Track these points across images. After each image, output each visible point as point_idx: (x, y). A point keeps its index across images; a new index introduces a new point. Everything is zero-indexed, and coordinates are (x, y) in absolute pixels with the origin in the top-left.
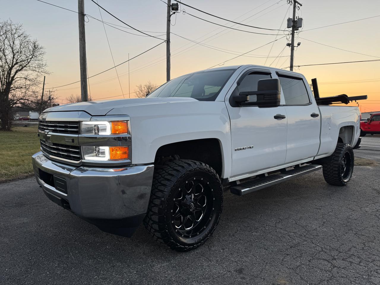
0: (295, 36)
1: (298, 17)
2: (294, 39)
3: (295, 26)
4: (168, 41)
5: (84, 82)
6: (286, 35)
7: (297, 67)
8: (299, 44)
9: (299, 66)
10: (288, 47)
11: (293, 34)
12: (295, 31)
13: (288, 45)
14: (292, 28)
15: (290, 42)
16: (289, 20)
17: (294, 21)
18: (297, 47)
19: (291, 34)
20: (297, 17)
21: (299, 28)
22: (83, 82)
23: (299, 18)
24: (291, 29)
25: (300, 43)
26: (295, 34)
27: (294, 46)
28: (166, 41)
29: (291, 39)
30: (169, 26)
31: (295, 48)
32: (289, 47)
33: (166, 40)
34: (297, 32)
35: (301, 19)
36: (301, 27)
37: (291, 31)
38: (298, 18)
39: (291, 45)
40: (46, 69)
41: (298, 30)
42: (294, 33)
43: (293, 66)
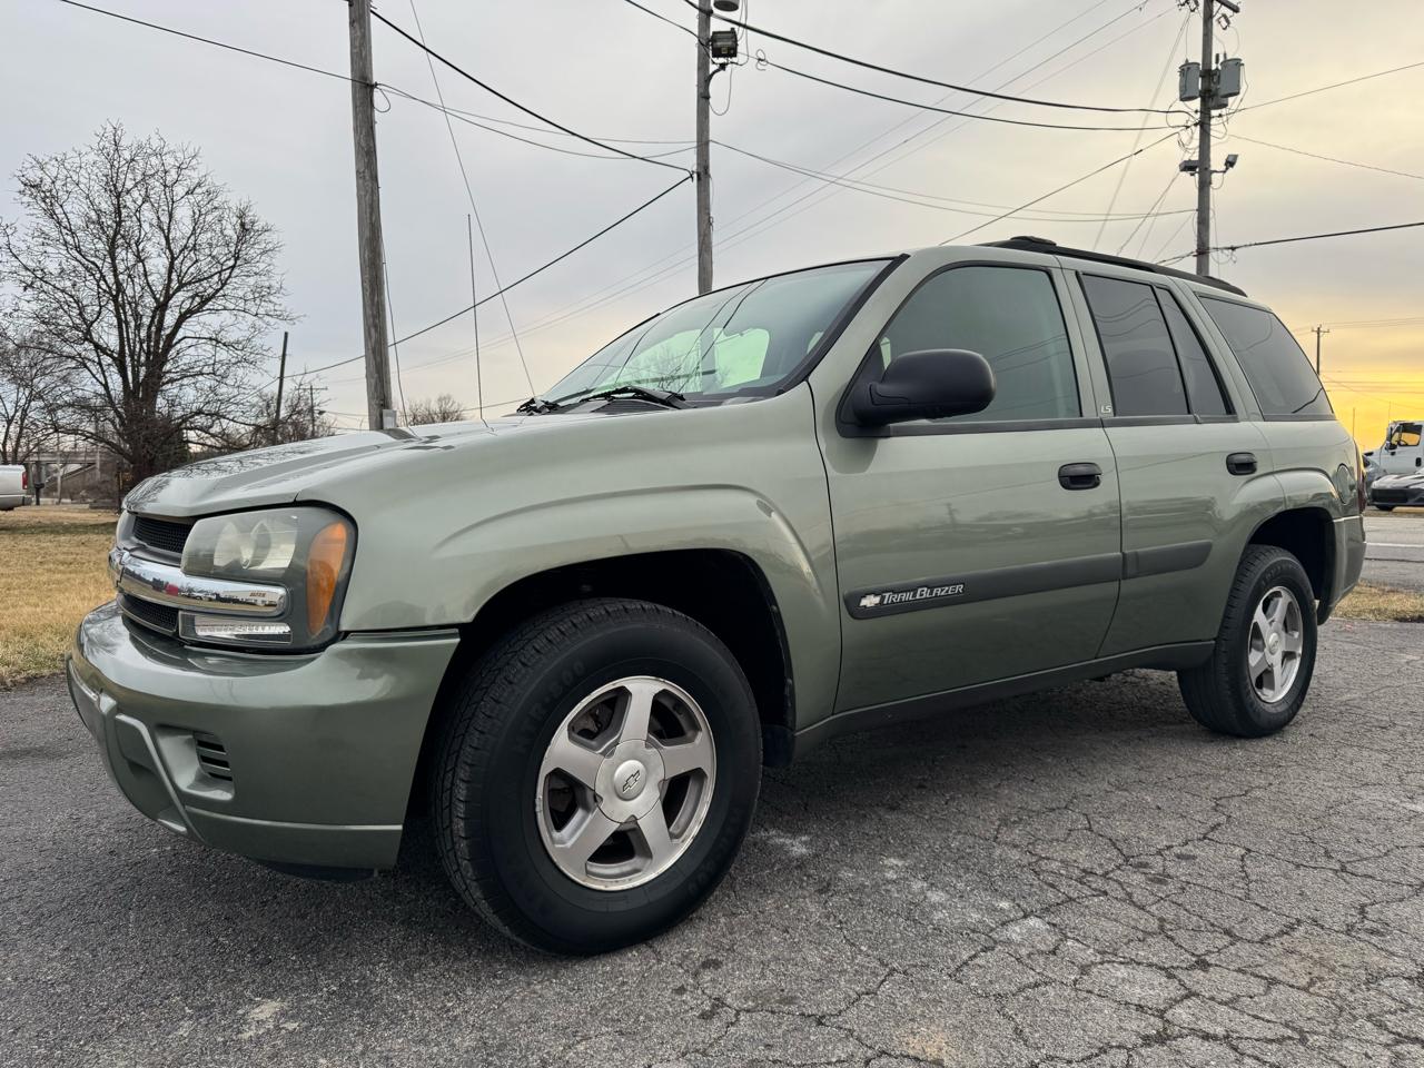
0: (1212, 133)
1: (1225, 55)
2: (1212, 144)
3: (1210, 91)
4: (703, 175)
5: (376, 331)
6: (1178, 130)
7: (1226, 251)
8: (1230, 160)
9: (1233, 249)
10: (1186, 175)
11: (1204, 125)
12: (1214, 113)
13: (1188, 167)
14: (1199, 99)
15: (1196, 157)
16: (1186, 69)
17: (1207, 74)
18: (1224, 172)
19: (1196, 125)
20: (1217, 56)
21: (1231, 100)
22: (373, 330)
23: (1226, 61)
24: (1196, 104)
25: (1236, 157)
26: (1213, 121)
27: (1212, 168)
28: (695, 176)
29: (1196, 143)
30: (707, 117)
31: (1214, 177)
32: (1192, 175)
33: (695, 169)
34: (1220, 116)
35: (1238, 63)
36: (1237, 94)
37: (1196, 112)
38: (1221, 59)
39: (1198, 167)
40: (282, 302)
41: (1225, 106)
42: (1210, 118)
43: (1208, 248)
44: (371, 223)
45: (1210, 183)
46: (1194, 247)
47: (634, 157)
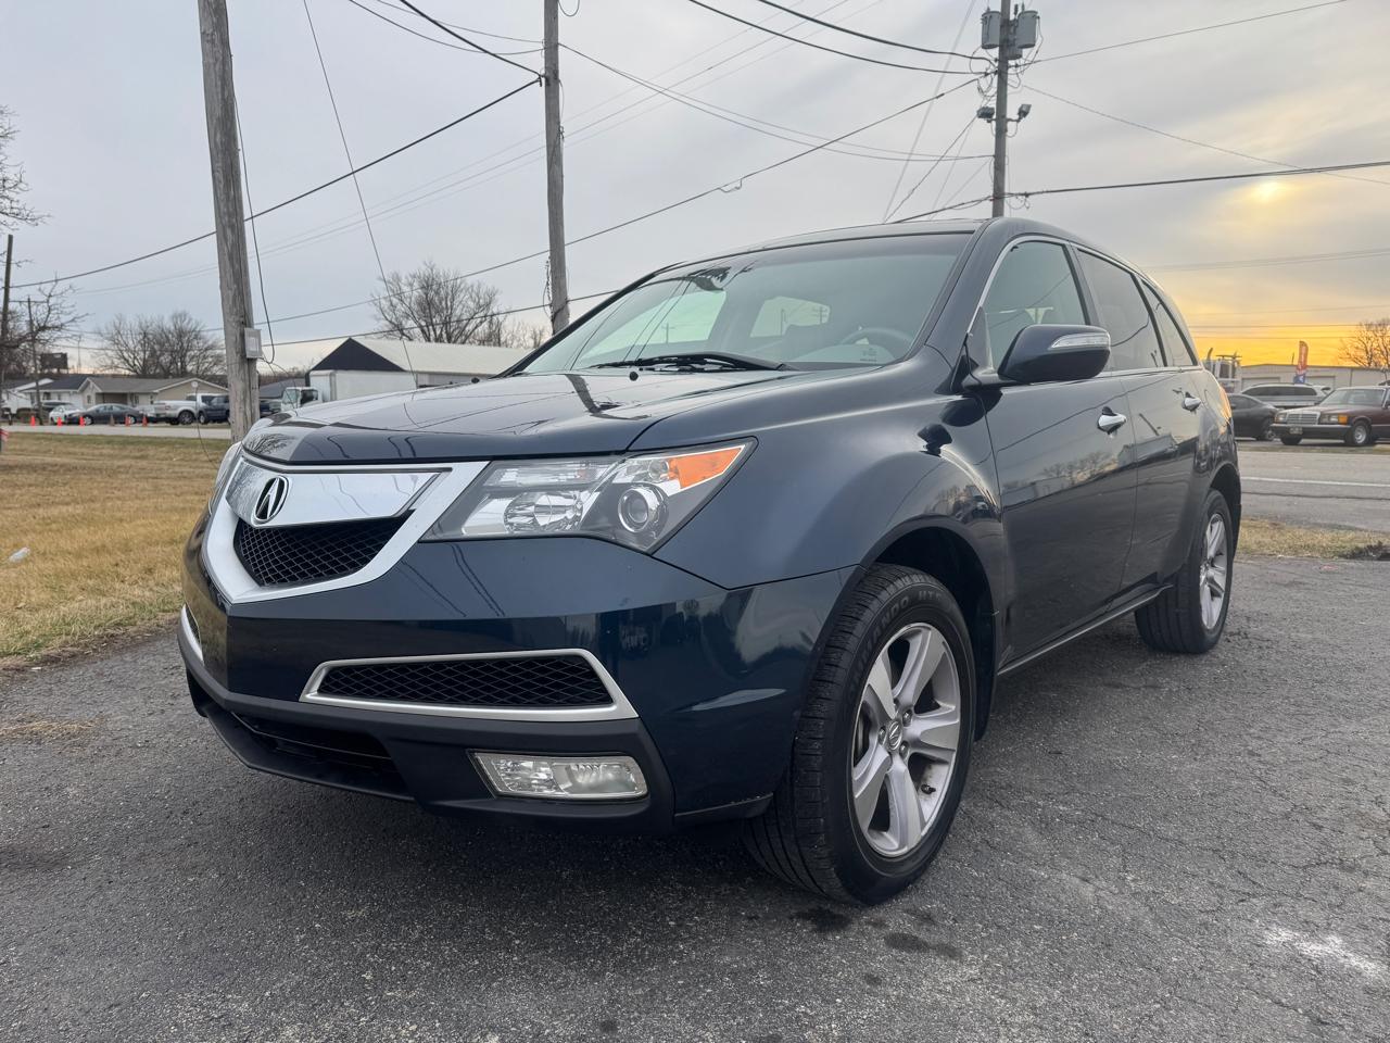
0: (1009, 82)
1: (1023, 6)
2: (1008, 92)
3: (1008, 41)
4: (551, 79)
5: (233, 231)
6: (977, 77)
7: (1020, 197)
8: (1024, 109)
9: (1027, 195)
10: (983, 121)
11: (1002, 73)
12: (1011, 63)
13: (985, 114)
14: (997, 49)
15: (993, 104)
16: (987, 17)
17: (1006, 24)
18: (1018, 121)
19: (995, 73)
20: (1016, 7)
21: (1025, 52)
22: (229, 232)
23: (1024, 12)
24: (995, 53)
25: (1029, 107)
26: (1010, 71)
27: (1008, 116)
28: (543, 80)
29: (994, 90)
30: (556, 17)
31: (1010, 125)
32: (989, 122)
33: (543, 72)
34: (1017, 66)
35: (1034, 16)
36: (1033, 46)
37: (996, 60)
38: (1020, 11)
39: (995, 115)
41: (1020, 56)
42: (1008, 67)
43: (1004, 194)
44: (223, 99)
45: (1006, 131)
46: (991, 193)
47: (486, 52)
